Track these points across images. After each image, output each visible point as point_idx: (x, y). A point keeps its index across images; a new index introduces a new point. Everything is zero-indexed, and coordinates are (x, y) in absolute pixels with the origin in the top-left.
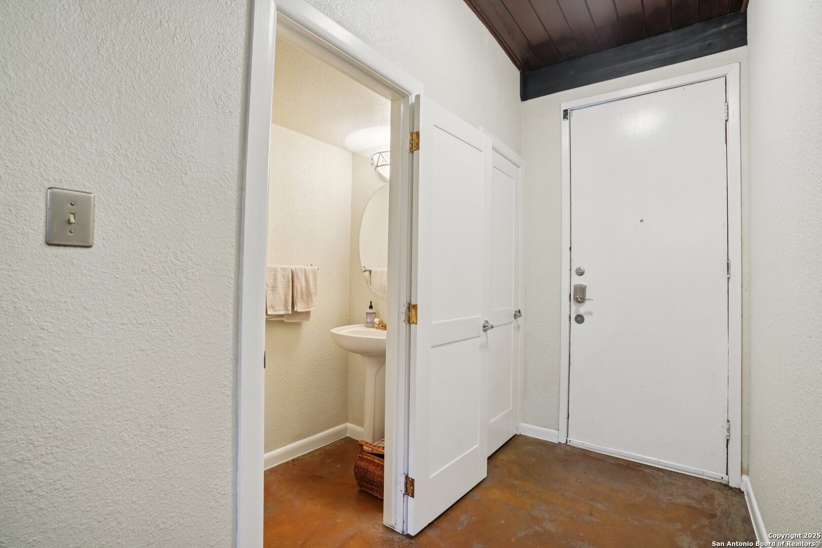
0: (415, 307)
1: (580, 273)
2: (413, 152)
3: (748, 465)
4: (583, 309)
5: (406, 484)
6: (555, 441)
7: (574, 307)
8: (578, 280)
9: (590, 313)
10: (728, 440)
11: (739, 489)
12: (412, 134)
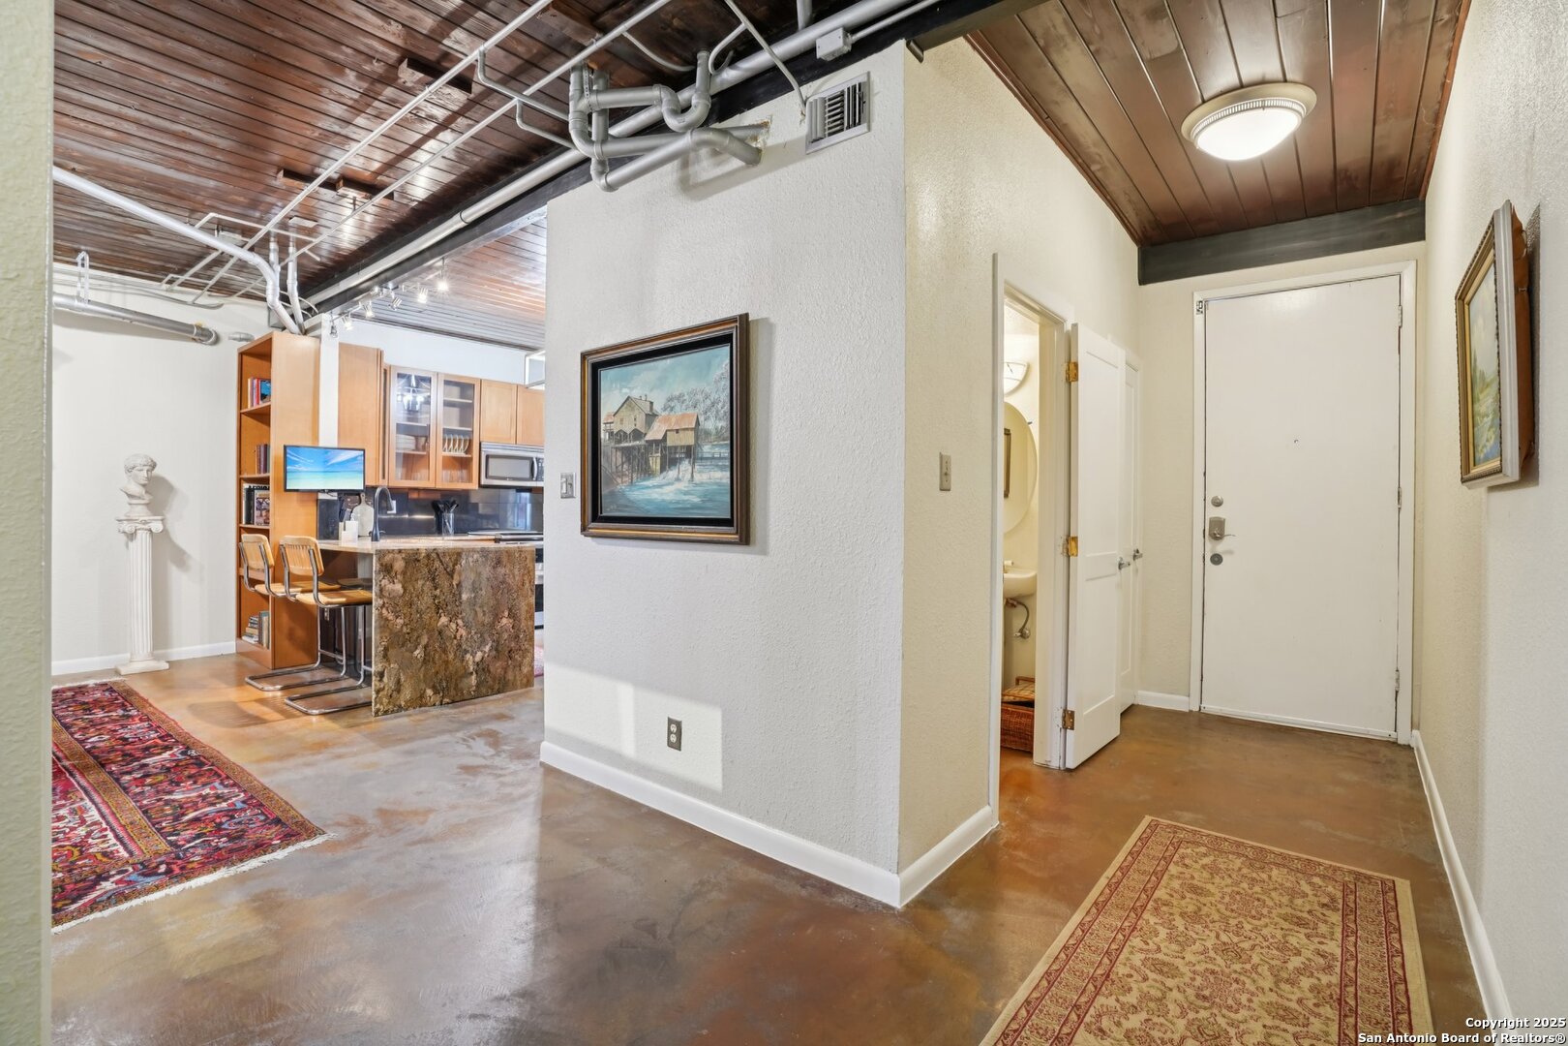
0: (1075, 539)
1: (1218, 503)
2: (1070, 383)
3: (1419, 719)
4: (1220, 548)
5: (1064, 717)
6: (1185, 709)
7: (1209, 545)
8: (1214, 512)
9: (1230, 552)
10: (1397, 692)
11: (1409, 746)
12: (1069, 362)
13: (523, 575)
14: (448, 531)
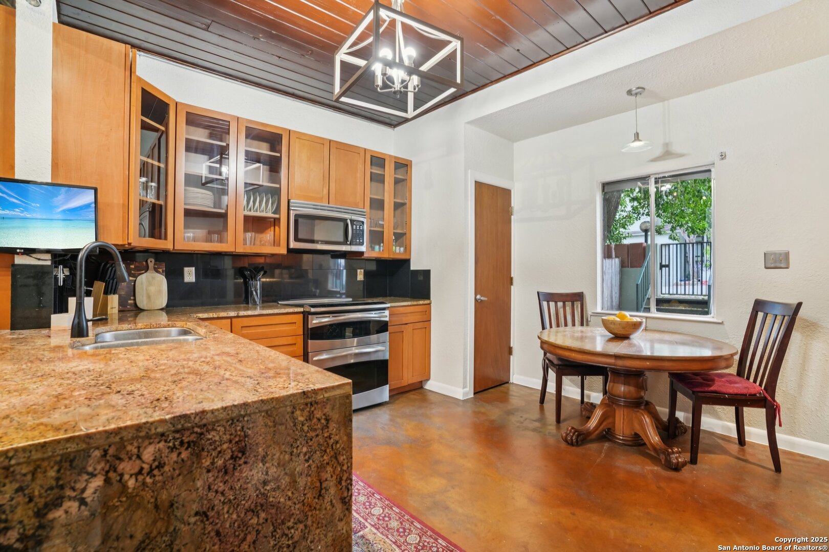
13: (321, 468)
14: (255, 303)
